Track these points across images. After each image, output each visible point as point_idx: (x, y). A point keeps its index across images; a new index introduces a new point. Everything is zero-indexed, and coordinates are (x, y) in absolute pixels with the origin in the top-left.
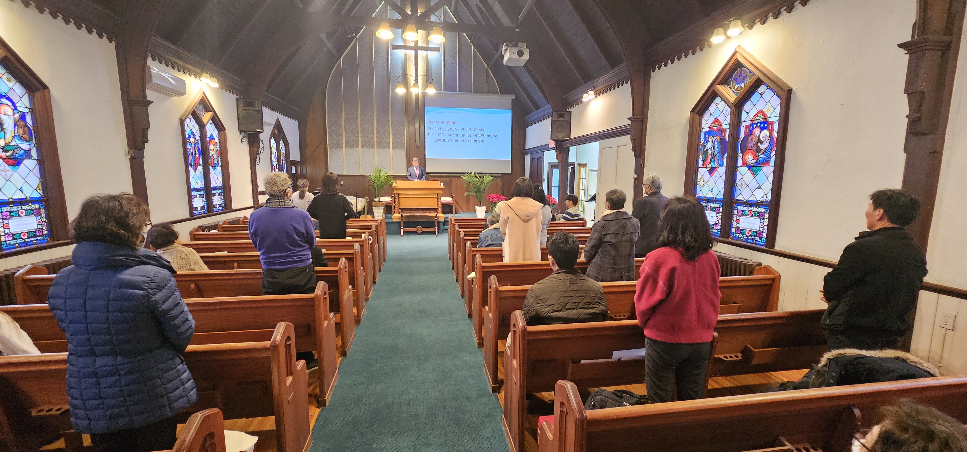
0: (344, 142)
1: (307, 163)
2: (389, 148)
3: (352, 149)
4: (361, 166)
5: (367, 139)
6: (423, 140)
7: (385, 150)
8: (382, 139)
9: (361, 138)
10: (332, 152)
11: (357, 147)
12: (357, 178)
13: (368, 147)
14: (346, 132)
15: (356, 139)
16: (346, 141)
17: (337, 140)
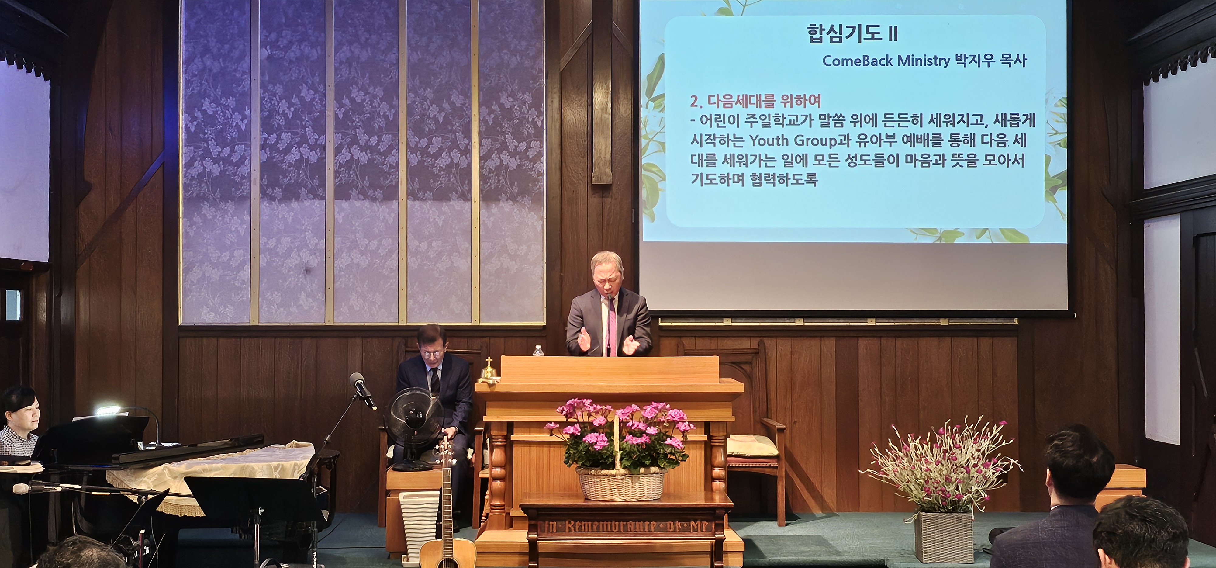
0: (256, 175)
1: (81, 272)
2: (466, 196)
3: (295, 204)
4: (330, 284)
5: (363, 157)
6: (629, 159)
7: (445, 207)
8: (438, 155)
9: (338, 151)
10: (197, 219)
11: (316, 196)
12: (307, 342)
13: (366, 197)
14: (267, 126)
15: (313, 157)
16: (267, 167)
17: (227, 161)
